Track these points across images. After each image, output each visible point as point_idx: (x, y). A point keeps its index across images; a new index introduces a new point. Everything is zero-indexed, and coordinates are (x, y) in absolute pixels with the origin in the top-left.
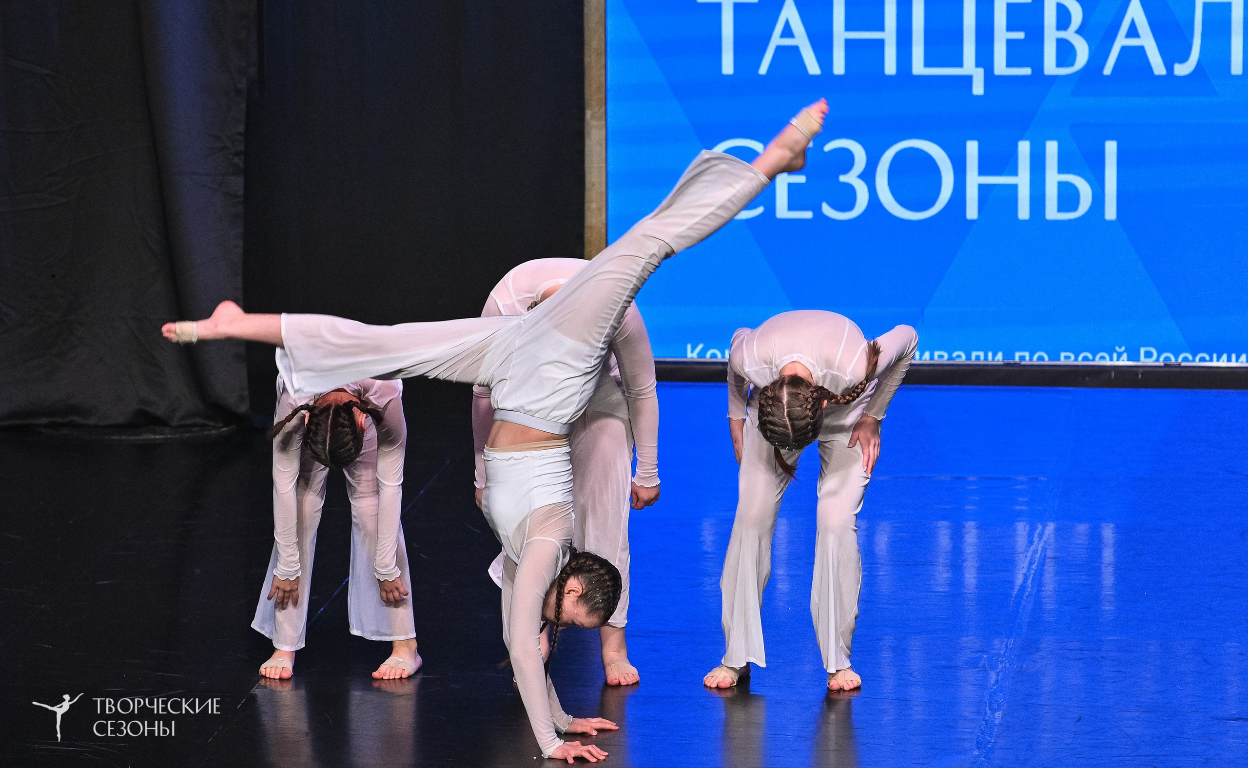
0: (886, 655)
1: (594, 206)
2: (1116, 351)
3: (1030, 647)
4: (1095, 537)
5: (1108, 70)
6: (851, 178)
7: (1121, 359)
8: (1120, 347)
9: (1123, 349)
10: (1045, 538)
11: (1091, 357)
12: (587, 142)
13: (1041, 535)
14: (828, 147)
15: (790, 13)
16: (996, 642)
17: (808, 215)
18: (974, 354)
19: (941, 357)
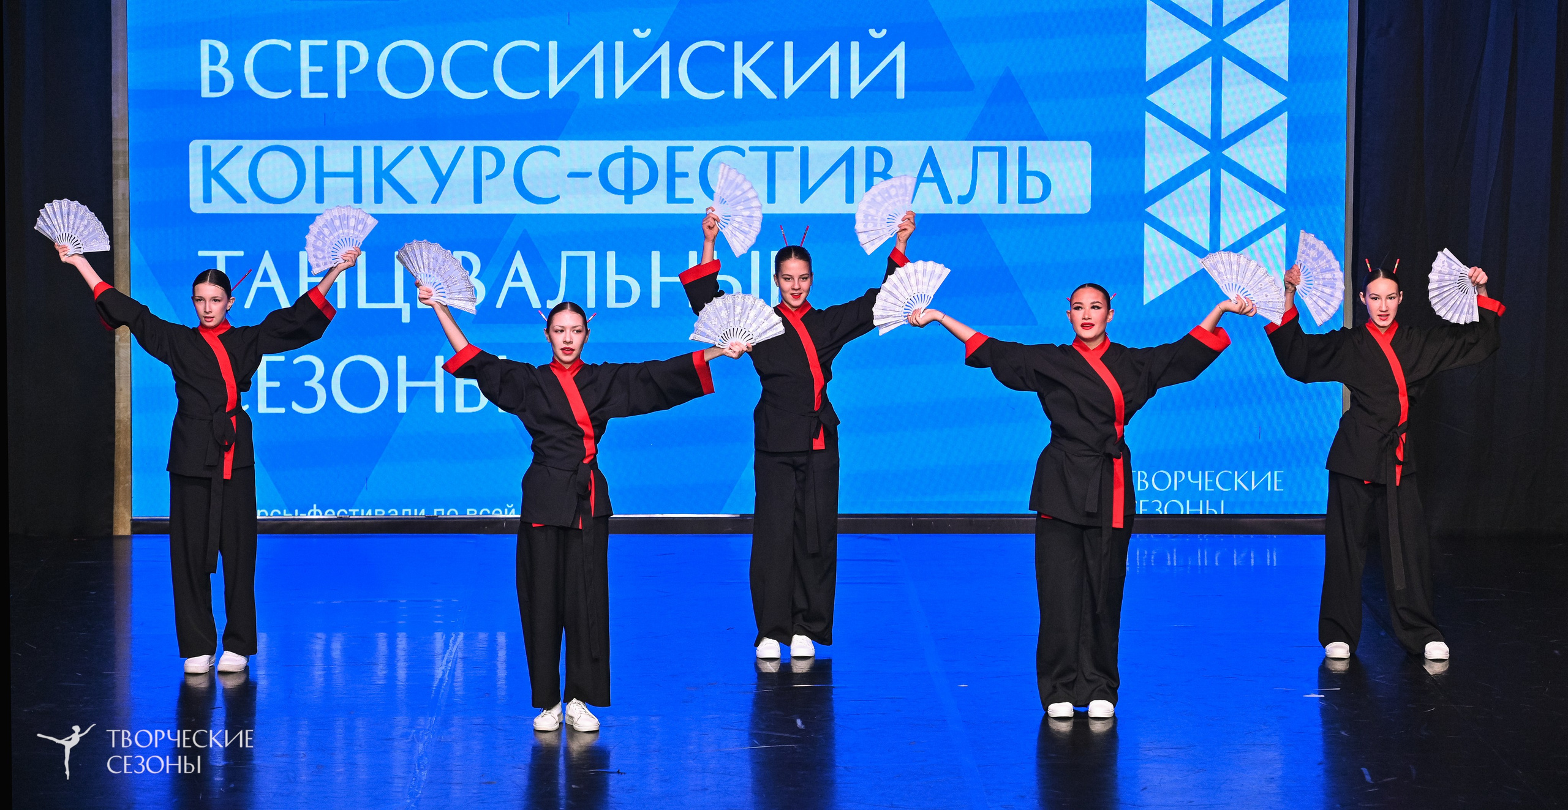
0: (340, 731)
1: (122, 405)
2: (507, 508)
3: (446, 723)
4: (492, 642)
5: (499, 305)
6: (313, 383)
7: (511, 513)
8: (510, 505)
9: (512, 505)
10: (457, 644)
11: (489, 512)
12: (117, 358)
13: (454, 642)
14: (296, 361)
15: (267, 262)
16: (421, 721)
17: (282, 410)
18: (404, 511)
19: (380, 513)
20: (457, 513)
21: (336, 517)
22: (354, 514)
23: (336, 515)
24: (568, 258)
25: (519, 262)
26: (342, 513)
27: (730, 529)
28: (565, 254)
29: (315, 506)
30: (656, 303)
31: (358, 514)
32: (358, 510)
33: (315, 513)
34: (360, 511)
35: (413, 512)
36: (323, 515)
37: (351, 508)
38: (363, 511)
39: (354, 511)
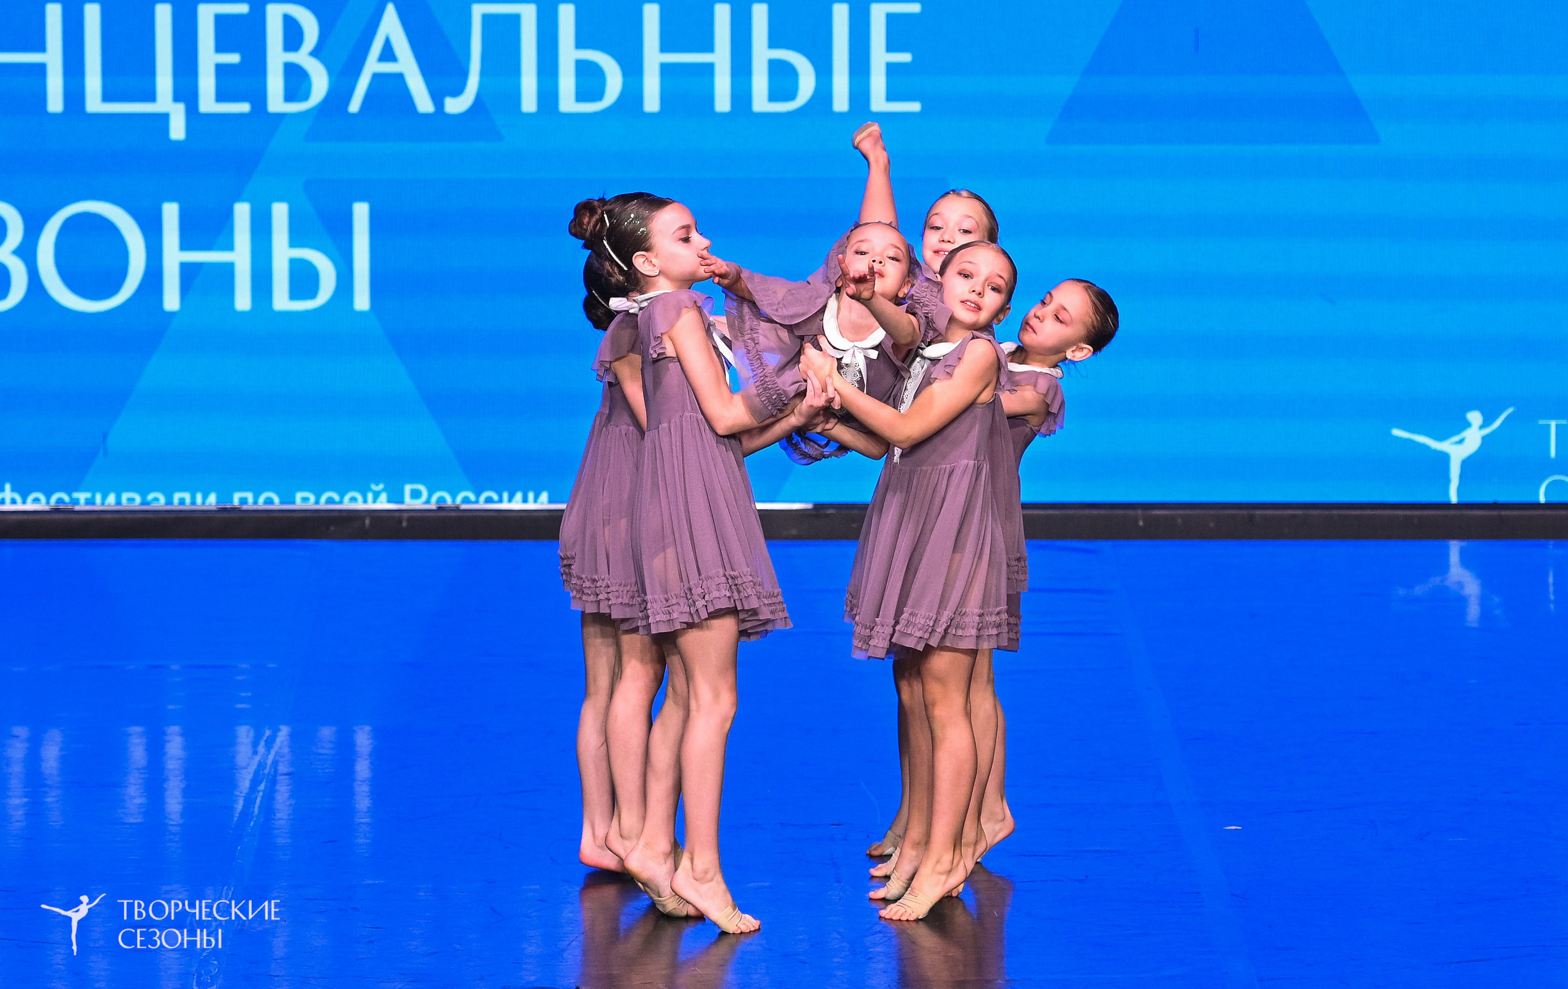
2: (371, 490)
4: (345, 744)
5: (355, 107)
6: (4, 255)
7: (379, 500)
8: (377, 484)
10: (275, 747)
11: (337, 498)
13: (270, 743)
18: (177, 496)
19: (131, 500)
20: (276, 500)
21: (47, 508)
22: (82, 501)
23: (48, 503)
24: (487, 19)
25: (391, 25)
26: (60, 501)
27: (794, 532)
28: (478, 11)
29: (8, 487)
30: (652, 102)
31: (90, 502)
32: (88, 495)
33: (8, 501)
34: (93, 497)
35: (193, 498)
36: (24, 502)
37: (77, 490)
38: (98, 498)
39: (82, 497)
